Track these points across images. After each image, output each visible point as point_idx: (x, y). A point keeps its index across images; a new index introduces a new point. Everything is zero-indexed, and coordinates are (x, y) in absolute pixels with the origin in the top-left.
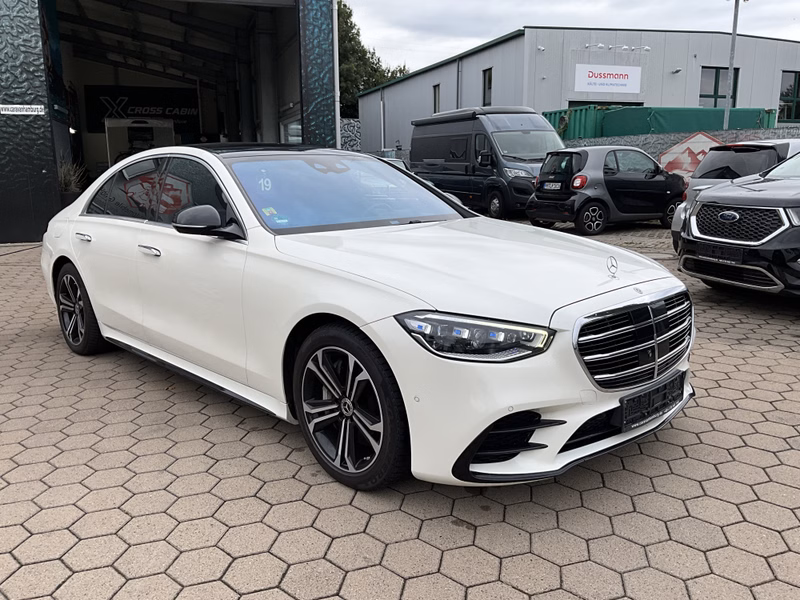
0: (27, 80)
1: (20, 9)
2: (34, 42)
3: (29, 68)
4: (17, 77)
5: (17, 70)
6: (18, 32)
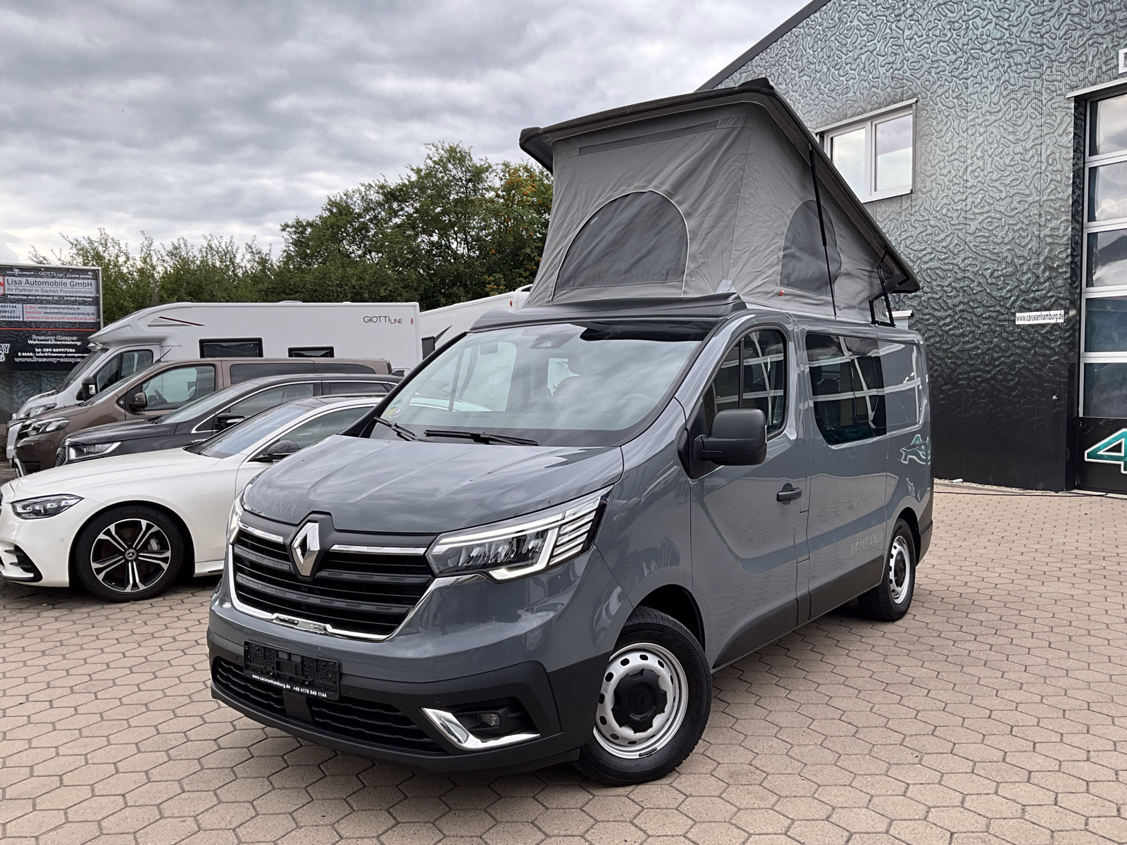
0: (1049, 279)
1: (1052, 191)
2: (1062, 228)
3: (1053, 264)
4: (1038, 277)
5: (1039, 267)
6: (1046, 219)
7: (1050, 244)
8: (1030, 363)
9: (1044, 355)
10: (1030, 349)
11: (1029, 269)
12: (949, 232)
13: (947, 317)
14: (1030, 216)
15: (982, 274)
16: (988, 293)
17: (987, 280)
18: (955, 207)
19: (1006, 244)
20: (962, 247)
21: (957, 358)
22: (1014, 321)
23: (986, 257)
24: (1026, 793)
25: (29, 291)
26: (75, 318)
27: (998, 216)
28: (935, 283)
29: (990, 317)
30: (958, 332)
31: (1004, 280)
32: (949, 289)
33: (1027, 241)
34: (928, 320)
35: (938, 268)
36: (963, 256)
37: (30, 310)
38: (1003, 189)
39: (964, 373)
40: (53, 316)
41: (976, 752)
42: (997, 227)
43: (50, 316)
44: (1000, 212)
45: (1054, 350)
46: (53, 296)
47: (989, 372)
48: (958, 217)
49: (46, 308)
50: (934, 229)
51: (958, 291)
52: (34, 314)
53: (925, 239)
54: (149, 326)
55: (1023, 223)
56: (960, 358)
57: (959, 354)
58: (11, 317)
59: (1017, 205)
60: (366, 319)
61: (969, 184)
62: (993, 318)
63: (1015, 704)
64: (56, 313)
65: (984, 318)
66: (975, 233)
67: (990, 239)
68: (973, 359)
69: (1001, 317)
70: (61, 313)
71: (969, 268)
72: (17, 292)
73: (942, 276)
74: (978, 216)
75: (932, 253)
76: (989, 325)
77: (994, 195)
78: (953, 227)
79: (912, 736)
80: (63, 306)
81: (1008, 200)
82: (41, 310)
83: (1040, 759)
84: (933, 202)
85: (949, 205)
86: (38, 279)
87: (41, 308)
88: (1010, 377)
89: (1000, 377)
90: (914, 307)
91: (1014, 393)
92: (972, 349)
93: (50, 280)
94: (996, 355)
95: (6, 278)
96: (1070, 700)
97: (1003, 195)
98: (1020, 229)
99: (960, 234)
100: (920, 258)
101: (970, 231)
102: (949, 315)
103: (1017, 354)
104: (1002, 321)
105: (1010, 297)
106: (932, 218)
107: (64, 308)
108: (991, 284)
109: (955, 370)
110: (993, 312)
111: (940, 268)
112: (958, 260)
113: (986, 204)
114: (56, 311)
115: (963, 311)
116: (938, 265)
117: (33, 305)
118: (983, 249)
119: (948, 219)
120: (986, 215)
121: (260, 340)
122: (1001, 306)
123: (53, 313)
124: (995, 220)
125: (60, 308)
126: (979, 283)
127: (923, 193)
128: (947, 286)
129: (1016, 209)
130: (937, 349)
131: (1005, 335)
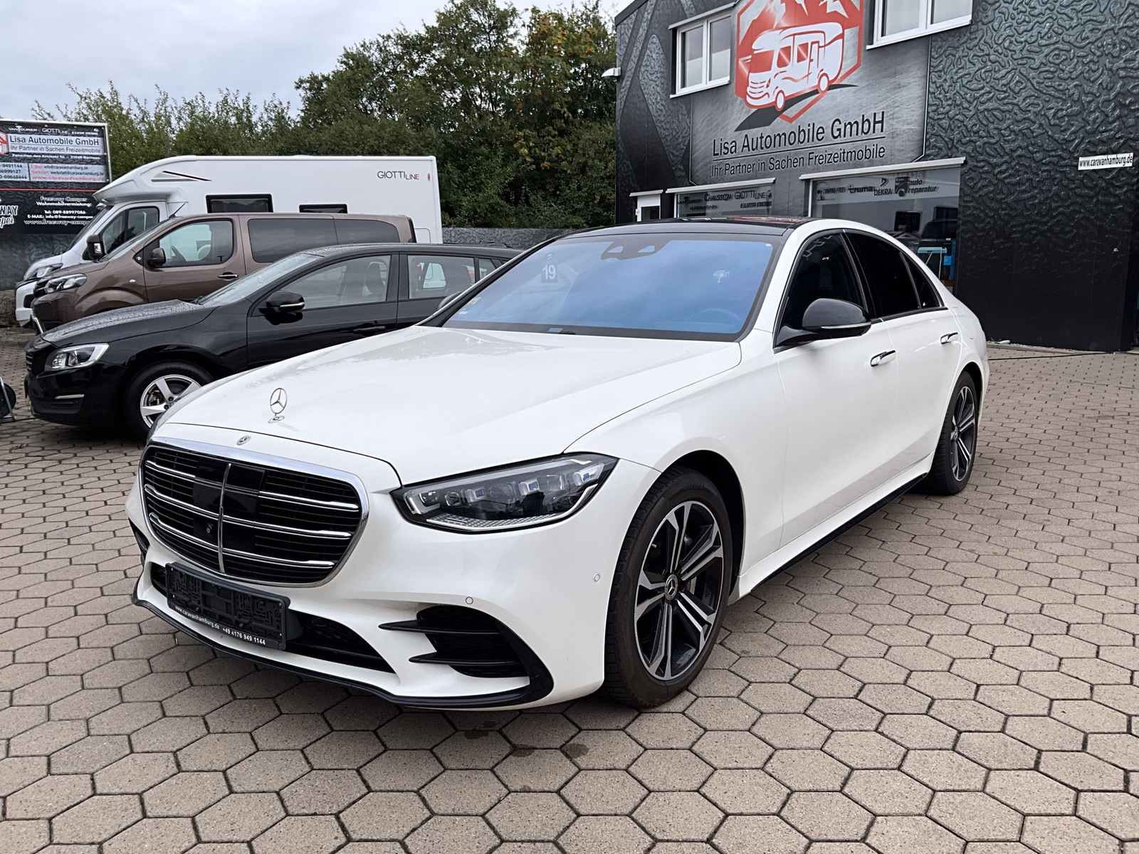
3: (1125, 100)
4: (1107, 116)
5: (1110, 105)
6: (1121, 50)
7: (1122, 78)
8: (1092, 212)
9: (1107, 204)
10: (1091, 198)
11: (1097, 108)
12: (1010, 68)
13: (1002, 164)
14: (1102, 46)
15: (1045, 114)
16: (1049, 136)
17: (1049, 120)
18: (1019, 40)
19: (1073, 79)
20: (1024, 85)
21: (1011, 209)
22: (1077, 167)
23: (1050, 95)
24: (1064, 646)
25: (34, 149)
26: (83, 179)
27: (1067, 47)
28: (992, 126)
29: (1050, 162)
30: (1013, 180)
31: (1068, 121)
32: (1007, 133)
33: (1096, 76)
34: (984, 167)
35: (995, 109)
36: (1024, 94)
37: (37, 170)
38: (1074, 15)
39: (1019, 226)
40: (61, 176)
41: (1011, 603)
42: (1065, 60)
43: (57, 176)
44: (1069, 42)
45: (1119, 198)
46: (59, 155)
47: (1045, 223)
48: (1021, 50)
49: (52, 167)
50: (994, 65)
51: (1016, 135)
52: (40, 173)
53: (983, 76)
54: (153, 181)
55: (1094, 54)
56: (1016, 210)
57: (1014, 205)
58: (17, 177)
59: (1089, 35)
60: (380, 174)
61: (1036, 12)
62: (1053, 163)
63: (1055, 557)
64: (64, 173)
65: (1043, 164)
66: (1038, 68)
67: (1056, 74)
68: (1028, 210)
69: (1063, 163)
70: (69, 173)
71: (1030, 108)
72: (22, 151)
73: (1000, 118)
74: (1043, 48)
75: (989, 92)
76: (1049, 171)
77: (1063, 24)
78: (1015, 63)
79: (939, 586)
80: (70, 165)
81: (1079, 28)
82: (48, 170)
83: (1081, 612)
84: (995, 33)
85: (1012, 36)
86: (42, 137)
87: (48, 167)
88: (1067, 229)
89: (1057, 229)
90: (968, 153)
91: (1071, 247)
92: (1029, 199)
93: (55, 137)
94: (1054, 205)
95: (9, 135)
96: (1117, 554)
97: (1074, 23)
98: (1091, 61)
99: (1023, 70)
100: (978, 98)
101: (1034, 66)
102: (1006, 162)
103: (1076, 203)
104: (1063, 166)
105: (1074, 140)
106: (992, 52)
107: (71, 168)
108: (1055, 125)
109: (1007, 223)
110: (1053, 156)
111: (999, 109)
112: (1019, 100)
113: (1054, 34)
114: (63, 170)
115: (1020, 156)
116: (996, 105)
117: (39, 164)
118: (1047, 86)
119: (1010, 53)
120: (1052, 47)
121: (269, 197)
122: (1063, 150)
123: (61, 173)
124: (1062, 53)
125: (68, 167)
126: (1041, 125)
127: (983, 24)
128: (1005, 129)
129: (1088, 38)
130: (992, 199)
131: (1065, 182)
